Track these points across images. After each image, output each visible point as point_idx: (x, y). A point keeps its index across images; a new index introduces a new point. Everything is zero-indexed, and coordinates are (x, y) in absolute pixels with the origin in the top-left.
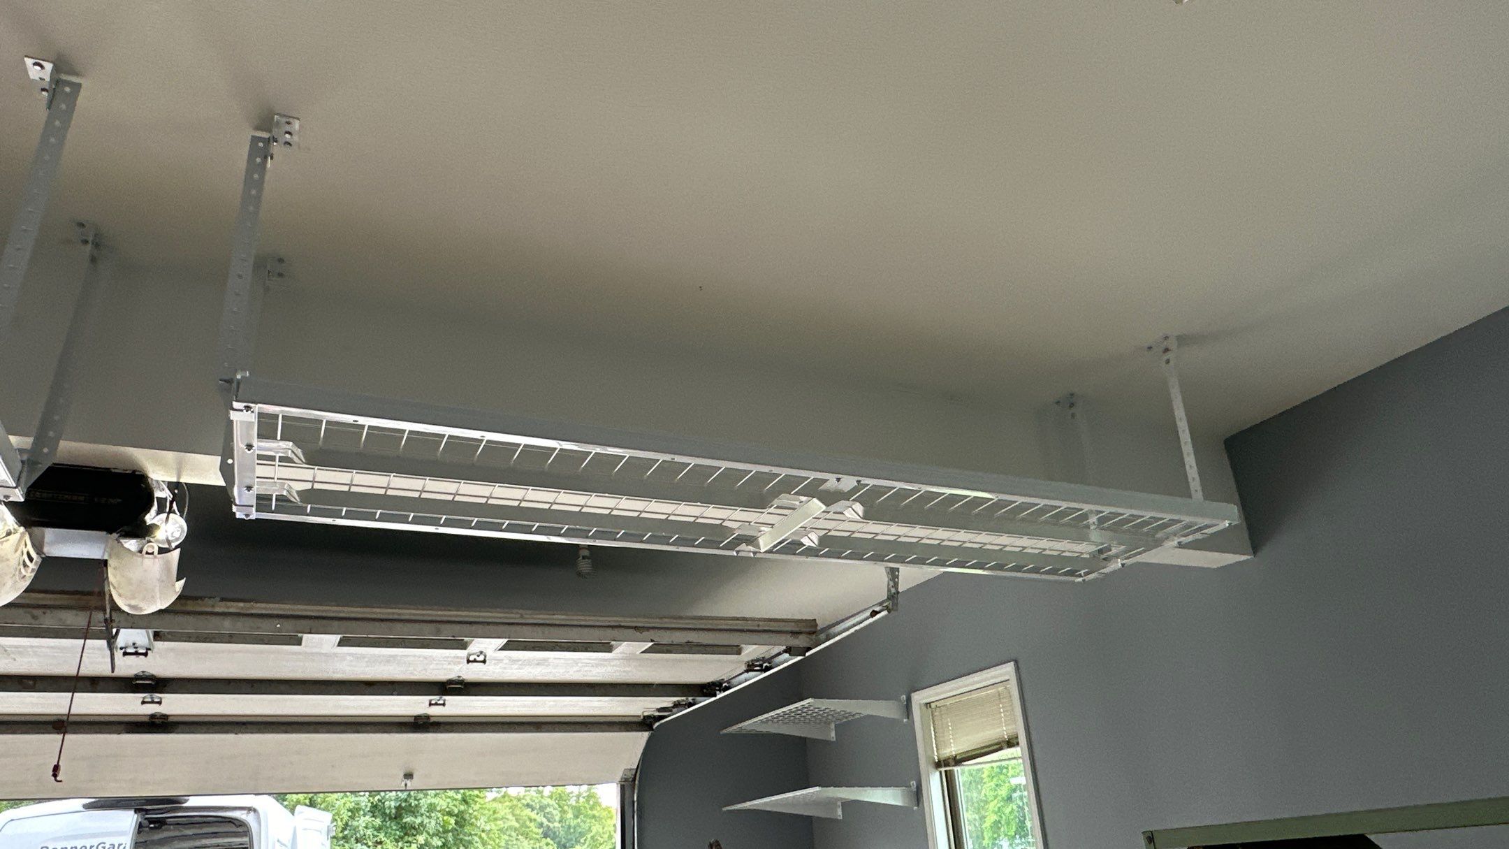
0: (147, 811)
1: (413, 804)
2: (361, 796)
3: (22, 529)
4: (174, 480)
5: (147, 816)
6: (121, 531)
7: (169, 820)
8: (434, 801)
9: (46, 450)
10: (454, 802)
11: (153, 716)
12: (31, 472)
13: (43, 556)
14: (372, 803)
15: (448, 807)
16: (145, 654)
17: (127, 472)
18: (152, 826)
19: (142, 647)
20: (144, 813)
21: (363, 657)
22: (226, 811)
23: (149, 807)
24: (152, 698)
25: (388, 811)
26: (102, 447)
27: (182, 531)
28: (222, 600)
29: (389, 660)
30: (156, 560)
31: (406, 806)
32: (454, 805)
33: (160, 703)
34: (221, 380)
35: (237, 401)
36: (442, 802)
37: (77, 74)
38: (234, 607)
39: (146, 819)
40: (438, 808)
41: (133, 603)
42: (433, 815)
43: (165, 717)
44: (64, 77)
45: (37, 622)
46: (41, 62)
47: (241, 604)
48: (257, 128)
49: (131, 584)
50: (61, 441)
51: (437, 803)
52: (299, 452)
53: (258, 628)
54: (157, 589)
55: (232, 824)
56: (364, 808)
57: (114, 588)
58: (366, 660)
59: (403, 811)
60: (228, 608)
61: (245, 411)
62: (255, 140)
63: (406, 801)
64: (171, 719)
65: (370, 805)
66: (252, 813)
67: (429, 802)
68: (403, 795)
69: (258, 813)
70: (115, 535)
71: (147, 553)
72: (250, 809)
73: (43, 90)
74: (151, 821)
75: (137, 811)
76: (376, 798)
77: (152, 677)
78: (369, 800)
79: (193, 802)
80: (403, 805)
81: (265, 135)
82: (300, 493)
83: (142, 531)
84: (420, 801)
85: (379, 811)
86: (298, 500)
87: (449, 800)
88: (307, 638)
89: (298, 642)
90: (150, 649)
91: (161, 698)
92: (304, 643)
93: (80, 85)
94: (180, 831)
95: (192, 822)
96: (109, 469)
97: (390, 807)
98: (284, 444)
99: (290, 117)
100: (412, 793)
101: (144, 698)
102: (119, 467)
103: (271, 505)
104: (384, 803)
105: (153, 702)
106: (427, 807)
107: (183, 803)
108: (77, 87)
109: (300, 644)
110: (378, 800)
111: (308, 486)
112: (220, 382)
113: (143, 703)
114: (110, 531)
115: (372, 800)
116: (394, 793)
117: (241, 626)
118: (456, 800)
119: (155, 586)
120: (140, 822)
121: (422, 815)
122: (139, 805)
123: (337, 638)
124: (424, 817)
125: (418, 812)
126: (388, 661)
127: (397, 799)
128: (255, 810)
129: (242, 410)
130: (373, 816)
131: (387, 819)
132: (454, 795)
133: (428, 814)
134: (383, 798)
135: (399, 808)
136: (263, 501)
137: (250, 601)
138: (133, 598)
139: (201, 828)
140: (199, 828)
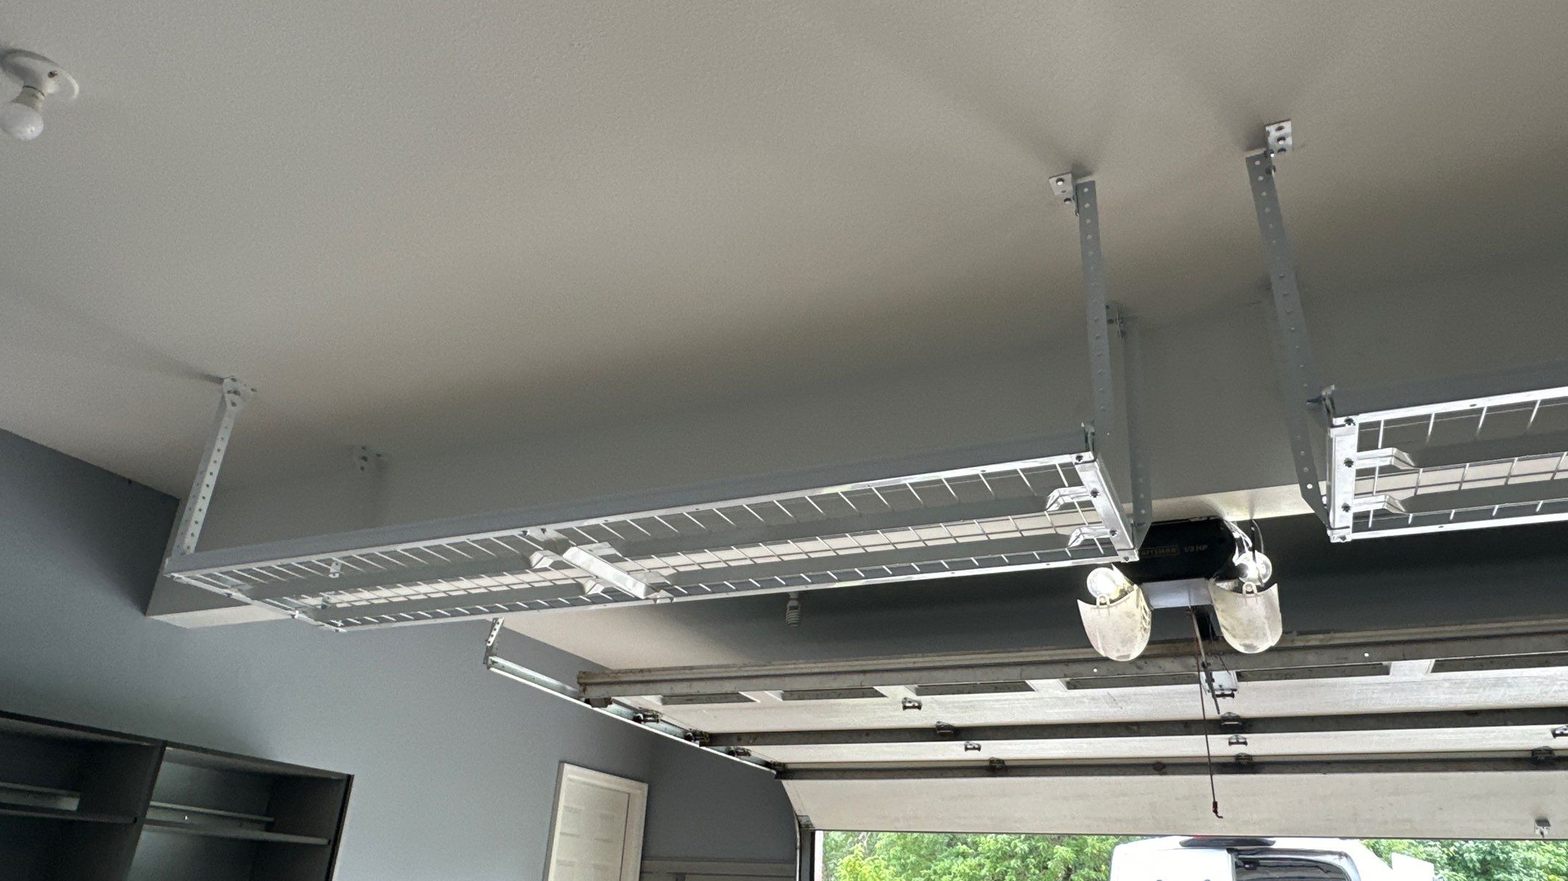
0: (1239, 852)
1: (1501, 858)
2: (1431, 846)
3: (1135, 586)
4: (1247, 518)
5: (1240, 856)
6: (1217, 575)
7: (1261, 861)
8: (1529, 855)
9: (1143, 512)
10: (1558, 858)
11: (1238, 757)
12: (1138, 531)
13: (1152, 609)
14: (1448, 855)
15: (1550, 863)
16: (1232, 695)
17: (1203, 519)
18: (1247, 866)
19: (1228, 690)
20: (1236, 853)
21: (1462, 682)
22: (1316, 855)
23: (1239, 848)
24: (1237, 739)
25: (1471, 865)
26: (1184, 499)
27: (1267, 567)
28: (1300, 633)
29: (1497, 683)
30: (1258, 598)
31: (1492, 859)
32: (1558, 862)
33: (1245, 743)
34: (1309, 401)
35: (1336, 417)
36: (1539, 857)
37: (1090, 173)
38: (1314, 640)
39: (1240, 859)
40: (1538, 865)
41: (1247, 642)
42: (1532, 872)
43: (1249, 757)
44: (1080, 181)
45: (1142, 672)
46: (1060, 177)
47: (1321, 636)
48: (1251, 148)
49: (1242, 624)
50: (1153, 502)
51: (1533, 858)
52: (1406, 456)
53: (1346, 659)
54: (1267, 626)
55: (1319, 870)
56: (1439, 859)
57: (1227, 629)
58: (1467, 685)
59: (1490, 866)
60: (1308, 641)
61: (1347, 425)
62: (1250, 161)
63: (1490, 853)
64: (1256, 760)
65: (1445, 857)
66: (1344, 858)
67: (1522, 856)
68: (1486, 847)
69: (1350, 858)
70: (1212, 580)
71: (1248, 593)
72: (1341, 854)
73: (1067, 200)
74: (1246, 861)
75: (1230, 851)
76: (1452, 849)
77: (1237, 718)
78: (1443, 852)
79: (1280, 843)
80: (1489, 858)
81: (1259, 152)
82: (1403, 502)
83: (1234, 573)
84: (1510, 855)
85: (1459, 864)
86: (1403, 510)
87: (1548, 855)
88: (1396, 666)
89: (1386, 671)
90: (1236, 690)
91: (1245, 739)
92: (1392, 670)
93: (1093, 183)
94: (1267, 873)
95: (1280, 865)
96: (1188, 519)
97: (1472, 860)
98: (1389, 451)
99: (1280, 122)
100: (1496, 843)
101: (1230, 739)
102: (1195, 516)
103: (1368, 522)
104: (1462, 855)
105: (1238, 743)
106: (1522, 863)
107: (1270, 845)
108: (1092, 185)
109: (1387, 673)
110: (1454, 851)
111: (1410, 493)
112: (1308, 403)
113: (1231, 743)
114: (1208, 578)
115: (1446, 852)
116: (1471, 843)
117: (1326, 659)
118: (1559, 855)
119: (1264, 623)
120: (1236, 862)
121: (1518, 872)
122: (1232, 845)
123: (1430, 663)
124: (1522, 874)
125: (1511, 868)
126: (1495, 685)
127: (1478, 851)
128: (1346, 856)
129: (1343, 426)
130: (1453, 870)
131: (1472, 874)
132: (1554, 848)
133: (1525, 871)
134: (1460, 848)
135: (1483, 862)
136: (1360, 521)
137: (1328, 632)
138: (1247, 637)
139: (1287, 871)
140: (1284, 871)
